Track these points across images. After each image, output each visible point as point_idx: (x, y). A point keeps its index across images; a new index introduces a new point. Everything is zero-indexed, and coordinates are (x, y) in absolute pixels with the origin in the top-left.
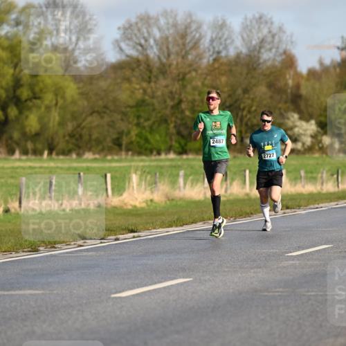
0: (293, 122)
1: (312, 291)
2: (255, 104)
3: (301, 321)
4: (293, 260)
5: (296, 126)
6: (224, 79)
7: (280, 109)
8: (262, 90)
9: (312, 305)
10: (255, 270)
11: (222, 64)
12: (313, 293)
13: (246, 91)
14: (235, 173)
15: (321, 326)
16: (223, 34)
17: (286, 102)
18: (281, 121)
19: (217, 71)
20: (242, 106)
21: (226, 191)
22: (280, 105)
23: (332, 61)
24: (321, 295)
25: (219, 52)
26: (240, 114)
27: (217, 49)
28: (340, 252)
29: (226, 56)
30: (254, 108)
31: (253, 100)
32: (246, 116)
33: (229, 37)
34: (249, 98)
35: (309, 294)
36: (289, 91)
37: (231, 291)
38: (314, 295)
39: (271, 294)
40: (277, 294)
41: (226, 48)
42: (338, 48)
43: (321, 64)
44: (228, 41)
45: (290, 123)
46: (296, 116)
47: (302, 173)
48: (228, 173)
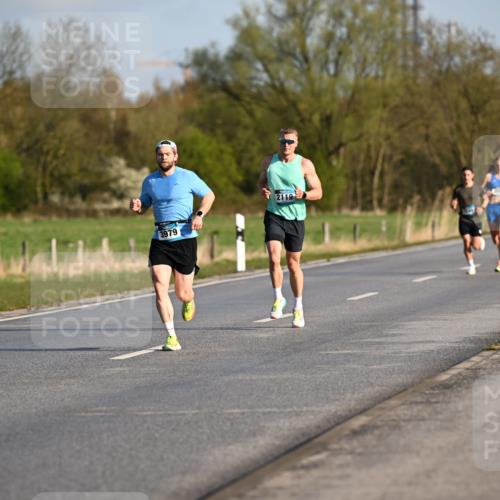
0: (118, 171)
1: (149, 410)
2: (63, 145)
3: (133, 452)
4: (121, 366)
5: (122, 177)
6: (19, 110)
7: (99, 152)
8: (73, 125)
9: (148, 429)
10: (68, 381)
11: (15, 90)
12: (149, 413)
13: (50, 127)
14: (36, 245)
15: (162, 459)
16: (17, 48)
17: (107, 142)
18: (101, 169)
19: (9, 100)
20: (45, 148)
21: (24, 269)
22: (99, 147)
23: (173, 84)
24: (161, 415)
25: (11, 73)
26: (42, 160)
27: (8, 69)
28: (188, 354)
29: (23, 78)
30: (62, 152)
31: (61, 140)
32: (51, 163)
33: (26, 51)
34: (54, 137)
35: (145, 413)
36: (112, 126)
37: (34, 410)
38: (151, 415)
39: (90, 414)
40: (99, 414)
41: (21, 66)
42: (181, 65)
43: (157, 87)
44: (25, 57)
45: (113, 173)
46: (122, 162)
47: (132, 243)
48: (27, 244)
